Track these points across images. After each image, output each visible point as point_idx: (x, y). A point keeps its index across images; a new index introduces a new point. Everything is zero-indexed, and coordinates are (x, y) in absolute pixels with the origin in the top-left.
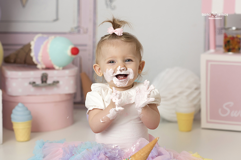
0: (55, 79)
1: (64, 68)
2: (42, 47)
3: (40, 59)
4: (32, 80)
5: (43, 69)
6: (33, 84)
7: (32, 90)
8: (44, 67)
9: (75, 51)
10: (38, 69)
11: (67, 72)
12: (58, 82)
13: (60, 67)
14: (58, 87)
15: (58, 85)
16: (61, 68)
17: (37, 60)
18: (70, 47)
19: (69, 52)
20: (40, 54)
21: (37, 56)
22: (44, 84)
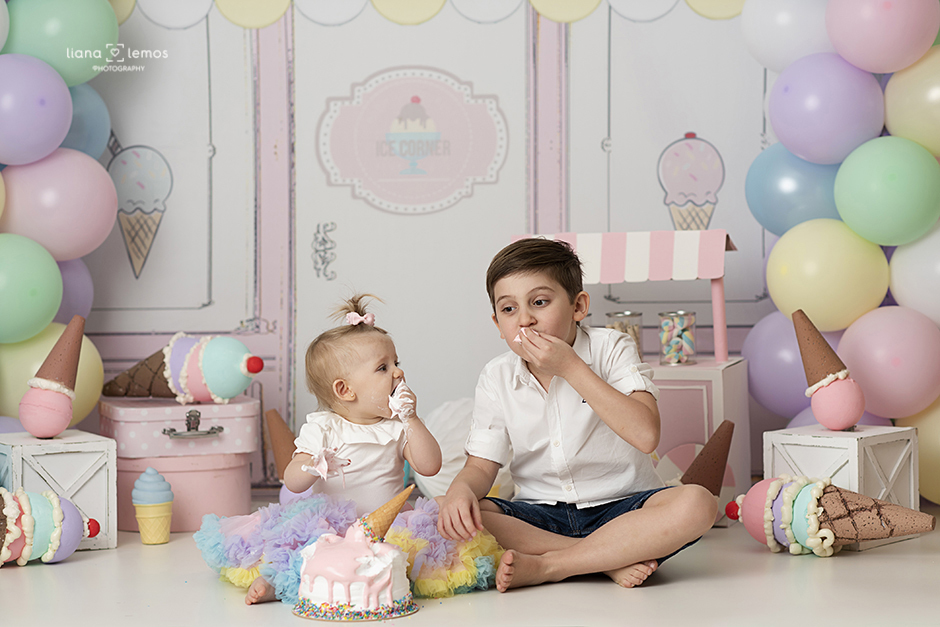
0: (216, 423)
1: (233, 400)
2: (188, 356)
3: (183, 383)
4: (168, 425)
5: (188, 404)
6: (171, 432)
7: (168, 444)
8: (191, 399)
9: (255, 365)
10: (179, 404)
11: (239, 408)
12: (221, 429)
13: (223, 399)
14: (220, 439)
15: (220, 434)
16: (227, 401)
17: (177, 385)
18: (246, 357)
19: (243, 368)
20: (184, 373)
21: (176, 376)
22: (193, 432)
